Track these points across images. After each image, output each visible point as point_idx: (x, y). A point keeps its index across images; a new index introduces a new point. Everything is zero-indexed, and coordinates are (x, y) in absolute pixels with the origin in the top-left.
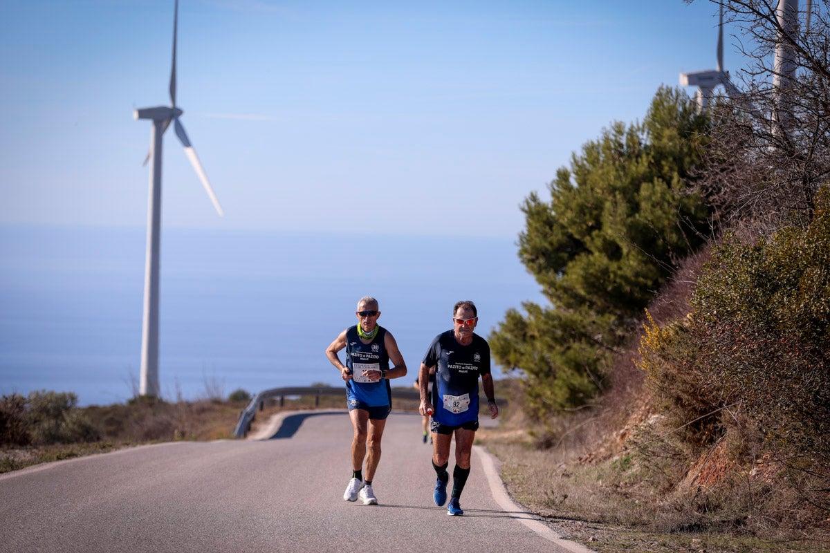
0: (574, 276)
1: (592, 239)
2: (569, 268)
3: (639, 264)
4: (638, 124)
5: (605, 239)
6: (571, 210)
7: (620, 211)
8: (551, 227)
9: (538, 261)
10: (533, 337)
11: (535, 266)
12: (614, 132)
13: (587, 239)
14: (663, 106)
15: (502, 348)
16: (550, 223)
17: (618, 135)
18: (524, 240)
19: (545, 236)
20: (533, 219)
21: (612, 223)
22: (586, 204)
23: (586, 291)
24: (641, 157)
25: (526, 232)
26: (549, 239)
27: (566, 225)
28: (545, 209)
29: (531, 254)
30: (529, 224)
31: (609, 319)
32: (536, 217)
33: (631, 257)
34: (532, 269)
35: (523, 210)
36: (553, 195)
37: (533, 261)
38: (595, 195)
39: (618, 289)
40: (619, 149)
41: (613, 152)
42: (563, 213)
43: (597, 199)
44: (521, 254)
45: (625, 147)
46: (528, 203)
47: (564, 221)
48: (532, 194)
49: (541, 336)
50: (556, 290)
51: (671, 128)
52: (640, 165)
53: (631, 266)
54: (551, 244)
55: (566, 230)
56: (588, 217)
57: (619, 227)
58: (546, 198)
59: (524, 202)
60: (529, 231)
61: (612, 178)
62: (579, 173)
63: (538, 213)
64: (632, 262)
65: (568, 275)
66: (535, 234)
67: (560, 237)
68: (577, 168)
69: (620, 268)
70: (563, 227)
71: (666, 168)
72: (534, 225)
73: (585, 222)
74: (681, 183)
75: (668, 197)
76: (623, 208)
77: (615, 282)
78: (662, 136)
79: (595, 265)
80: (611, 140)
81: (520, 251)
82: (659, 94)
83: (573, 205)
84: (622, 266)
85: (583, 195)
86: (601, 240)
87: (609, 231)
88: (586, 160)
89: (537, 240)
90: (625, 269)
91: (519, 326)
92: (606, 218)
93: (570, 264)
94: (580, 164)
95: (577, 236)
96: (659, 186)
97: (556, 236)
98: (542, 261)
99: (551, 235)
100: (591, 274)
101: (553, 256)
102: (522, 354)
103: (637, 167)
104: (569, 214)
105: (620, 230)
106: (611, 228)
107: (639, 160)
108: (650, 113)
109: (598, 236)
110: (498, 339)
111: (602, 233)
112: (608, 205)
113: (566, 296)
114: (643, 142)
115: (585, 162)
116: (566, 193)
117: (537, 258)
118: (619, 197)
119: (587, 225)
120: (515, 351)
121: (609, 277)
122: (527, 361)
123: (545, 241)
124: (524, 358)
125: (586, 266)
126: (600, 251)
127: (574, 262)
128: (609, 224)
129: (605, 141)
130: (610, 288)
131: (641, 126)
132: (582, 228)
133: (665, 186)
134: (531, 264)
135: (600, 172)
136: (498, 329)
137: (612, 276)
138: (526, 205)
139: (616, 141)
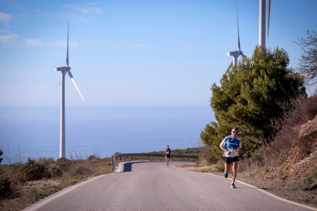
0: (231, 112)
1: (237, 98)
2: (229, 109)
3: (254, 107)
4: (251, 58)
5: (241, 98)
6: (229, 89)
7: (247, 88)
8: (222, 95)
9: (217, 107)
10: (217, 134)
11: (216, 109)
12: (242, 61)
13: (235, 99)
14: (258, 52)
15: (206, 138)
16: (221, 93)
17: (243, 62)
18: (212, 100)
19: (220, 98)
20: (215, 92)
21: (244, 93)
22: (234, 86)
23: (235, 117)
24: (253, 70)
25: (213, 97)
26: (221, 99)
27: (227, 94)
28: (219, 89)
29: (215, 105)
30: (214, 94)
31: (244, 126)
32: (216, 91)
33: (251, 104)
34: (215, 110)
35: (211, 89)
36: (222, 84)
37: (215, 107)
38: (237, 83)
39: (247, 115)
40: (244, 67)
41: (242, 68)
42: (226, 90)
43: (238, 84)
44: (211, 105)
45: (246, 66)
46: (213, 87)
47: (226, 93)
48: (214, 84)
49: (220, 133)
50: (225, 117)
51: (262, 59)
52: (252, 72)
53: (251, 108)
54: (222, 101)
55: (227, 96)
56: (235, 91)
57: (247, 94)
58: (219, 85)
59: (212, 86)
60: (214, 96)
61: (243, 77)
62: (231, 76)
63: (217, 90)
64: (251, 106)
65: (229, 111)
66: (216, 97)
67: (225, 98)
68: (230, 74)
69: (247, 108)
70: (226, 95)
71: (261, 73)
72: (216, 94)
73: (234, 93)
74: (268, 78)
75: (264, 83)
76: (248, 87)
77: (246, 113)
78: (259, 62)
79: (238, 108)
80: (241, 64)
81: (211, 103)
82: (256, 48)
83: (230, 87)
84: (248, 107)
85: (233, 83)
86: (240, 99)
87: (243, 96)
88: (232, 71)
89: (217, 100)
90: (249, 109)
91: (211, 130)
92: (242, 91)
93: (230, 108)
94: (230, 72)
95: (231, 98)
96: (260, 79)
97: (223, 98)
98: (219, 107)
99: (222, 98)
100: (237, 111)
101: (223, 105)
102: (213, 140)
103: (251, 73)
104: (228, 90)
105: (247, 95)
106: (244, 94)
107: (252, 70)
108: (254, 54)
109: (239, 97)
110: (204, 135)
111: (240, 96)
112: (242, 86)
113: (228, 119)
114: (253, 64)
115: (232, 72)
116: (227, 83)
117: (217, 106)
118: (246, 83)
119: (235, 94)
120: (210, 138)
121: (243, 112)
122: (215, 142)
123: (220, 100)
124: (214, 141)
125: (235, 108)
126: (240, 103)
127: (231, 107)
128: (243, 93)
129: (239, 64)
130: (243, 116)
131: (251, 59)
132: (233, 95)
133: (262, 79)
134: (215, 108)
135: (239, 75)
136: (204, 131)
137: (244, 111)
138: (212, 87)
139: (243, 64)
